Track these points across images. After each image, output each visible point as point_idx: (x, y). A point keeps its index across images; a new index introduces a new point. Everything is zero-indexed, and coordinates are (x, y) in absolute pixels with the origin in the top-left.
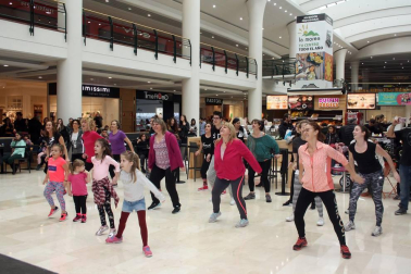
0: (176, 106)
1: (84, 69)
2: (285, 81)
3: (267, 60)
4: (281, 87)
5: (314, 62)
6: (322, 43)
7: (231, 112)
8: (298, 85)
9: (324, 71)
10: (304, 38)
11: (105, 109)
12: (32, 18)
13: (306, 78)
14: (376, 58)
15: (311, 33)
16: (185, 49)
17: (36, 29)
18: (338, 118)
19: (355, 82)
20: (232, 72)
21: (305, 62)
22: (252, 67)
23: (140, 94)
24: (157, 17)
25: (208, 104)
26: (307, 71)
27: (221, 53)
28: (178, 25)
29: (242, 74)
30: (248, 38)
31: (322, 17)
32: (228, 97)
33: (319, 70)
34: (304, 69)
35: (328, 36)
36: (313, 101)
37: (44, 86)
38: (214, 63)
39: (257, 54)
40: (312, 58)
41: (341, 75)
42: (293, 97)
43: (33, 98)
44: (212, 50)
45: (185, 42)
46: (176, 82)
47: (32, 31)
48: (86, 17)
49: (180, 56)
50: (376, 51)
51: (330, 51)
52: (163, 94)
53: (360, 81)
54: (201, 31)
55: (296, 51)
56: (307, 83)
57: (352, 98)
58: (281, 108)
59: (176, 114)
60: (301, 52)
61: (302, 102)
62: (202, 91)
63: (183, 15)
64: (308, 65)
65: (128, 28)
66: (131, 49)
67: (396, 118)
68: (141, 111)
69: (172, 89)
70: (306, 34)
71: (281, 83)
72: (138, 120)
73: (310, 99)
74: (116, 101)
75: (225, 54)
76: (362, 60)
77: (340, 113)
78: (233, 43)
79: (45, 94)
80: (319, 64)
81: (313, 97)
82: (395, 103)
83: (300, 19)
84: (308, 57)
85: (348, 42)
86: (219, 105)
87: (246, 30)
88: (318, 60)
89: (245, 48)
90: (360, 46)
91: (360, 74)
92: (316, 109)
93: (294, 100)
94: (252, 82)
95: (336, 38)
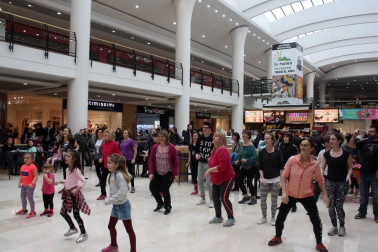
0: (171, 119)
1: (90, 87)
2: (263, 98)
3: (248, 81)
4: (259, 104)
5: (287, 83)
6: (294, 67)
7: (218, 125)
8: (274, 102)
9: (296, 90)
10: (279, 62)
11: (110, 121)
12: (47, 44)
13: (281, 96)
14: (340, 80)
15: (285, 59)
16: (178, 71)
17: (50, 53)
18: (307, 130)
19: (323, 100)
20: (217, 91)
21: (280, 83)
22: (235, 87)
23: (140, 109)
24: (155, 45)
25: (198, 118)
26: (282, 90)
27: (209, 74)
28: (172, 51)
29: (227, 93)
30: (232, 63)
31: (294, 45)
32: (215, 112)
33: (291, 90)
34: (279, 89)
35: (299, 61)
36: (284, 116)
37: (60, 101)
38: (202, 83)
39: (239, 76)
40: (286, 79)
41: (311, 94)
42: (267, 112)
43: (51, 112)
44: (201, 72)
45: (178, 65)
46: (170, 99)
47: (46, 55)
48: (93, 44)
49: (174, 77)
50: (340, 74)
51: (301, 74)
52: (160, 109)
53: (327, 99)
54: (192, 56)
55: (272, 73)
56: (281, 100)
57: (319, 113)
58: (257, 121)
59: (171, 126)
60: (276, 74)
61: (276, 117)
62: (191, 107)
63: (176, 44)
64: (282, 85)
65: (131, 54)
66: (131, 71)
67: (356, 131)
68: (141, 123)
69: (167, 105)
70: (280, 59)
71: (259, 100)
72: (138, 131)
73: (282, 114)
74: (120, 114)
75: (212, 75)
76: (328, 82)
77: (308, 126)
78: (219, 67)
79: (61, 108)
80: (291, 85)
81: (285, 112)
82: (356, 117)
83: (275, 47)
84: (282, 79)
85: (317, 66)
86: (208, 118)
87: (230, 56)
88: (290, 81)
89: (229, 71)
90: (327, 70)
91: (327, 93)
92: (287, 122)
93: (268, 115)
94: (234, 99)
95: (305, 62)
